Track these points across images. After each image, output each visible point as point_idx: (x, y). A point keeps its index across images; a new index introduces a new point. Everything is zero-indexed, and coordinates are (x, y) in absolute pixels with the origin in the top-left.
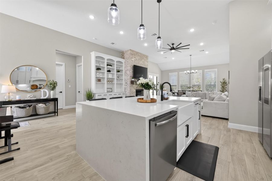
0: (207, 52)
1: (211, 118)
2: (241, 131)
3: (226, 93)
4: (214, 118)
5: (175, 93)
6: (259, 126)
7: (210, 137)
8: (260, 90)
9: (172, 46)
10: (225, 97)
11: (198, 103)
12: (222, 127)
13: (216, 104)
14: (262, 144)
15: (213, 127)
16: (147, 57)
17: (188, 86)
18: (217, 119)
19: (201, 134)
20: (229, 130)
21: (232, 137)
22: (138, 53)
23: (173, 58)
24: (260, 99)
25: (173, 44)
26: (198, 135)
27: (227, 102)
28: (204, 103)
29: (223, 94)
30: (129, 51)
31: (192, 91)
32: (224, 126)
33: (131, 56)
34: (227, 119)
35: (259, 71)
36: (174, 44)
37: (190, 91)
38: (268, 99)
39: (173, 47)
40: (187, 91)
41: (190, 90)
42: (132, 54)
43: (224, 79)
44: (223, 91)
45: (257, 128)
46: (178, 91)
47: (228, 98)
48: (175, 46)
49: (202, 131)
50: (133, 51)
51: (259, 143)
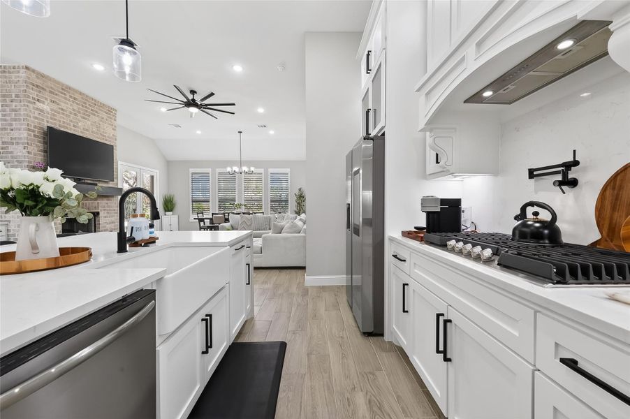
0: (272, 132)
1: (278, 271)
2: (323, 288)
3: (303, 216)
4: (282, 271)
5: (205, 220)
6: (347, 274)
7: (270, 319)
8: (348, 209)
9: (190, 97)
10: (300, 224)
11: (243, 246)
12: (294, 289)
13: (285, 239)
14: (351, 308)
15: (280, 292)
16: (111, 111)
17: (236, 203)
18: (288, 271)
19: (252, 318)
20: (305, 291)
21: (310, 306)
22: (70, 88)
23: (199, 132)
24: (348, 226)
25: (193, 92)
26: (246, 321)
27: (303, 235)
28: (265, 240)
29: (298, 217)
30: (22, 71)
31: (244, 213)
32: (298, 284)
33: (33, 94)
34: (303, 268)
35: (347, 179)
36: (196, 93)
37: (239, 214)
38: (359, 226)
39: (193, 100)
40: (233, 213)
41: (239, 211)
42: (37, 86)
43: (300, 190)
44: (298, 213)
45: (345, 276)
46: (213, 214)
47: (305, 227)
48: (198, 98)
49: (256, 309)
50: (43, 76)
51: (347, 304)
